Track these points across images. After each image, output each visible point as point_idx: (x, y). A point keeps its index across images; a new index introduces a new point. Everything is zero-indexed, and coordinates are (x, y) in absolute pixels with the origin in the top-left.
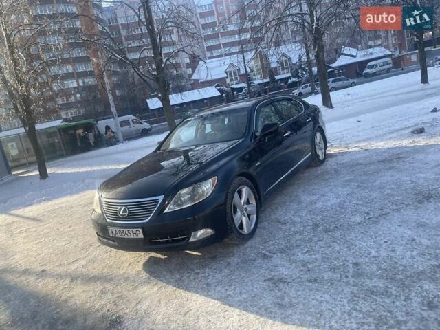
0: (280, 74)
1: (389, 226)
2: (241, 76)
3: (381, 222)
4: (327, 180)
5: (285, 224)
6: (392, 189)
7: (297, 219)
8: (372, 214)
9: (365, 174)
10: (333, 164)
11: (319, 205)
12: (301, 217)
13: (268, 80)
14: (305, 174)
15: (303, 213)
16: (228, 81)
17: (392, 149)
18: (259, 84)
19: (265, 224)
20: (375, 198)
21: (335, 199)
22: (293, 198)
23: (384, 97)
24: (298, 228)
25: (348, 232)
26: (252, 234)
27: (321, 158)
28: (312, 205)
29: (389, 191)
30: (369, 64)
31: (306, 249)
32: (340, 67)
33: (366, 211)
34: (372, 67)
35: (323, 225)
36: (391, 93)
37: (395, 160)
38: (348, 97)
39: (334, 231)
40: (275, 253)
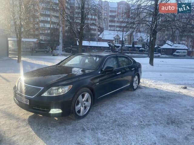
0: (137, 45)
1: (148, 132)
2: (120, 41)
3: (145, 129)
4: (132, 99)
5: (102, 116)
6: (159, 112)
7: (109, 115)
8: (143, 122)
9: (151, 101)
10: (139, 92)
11: (122, 111)
12: (111, 114)
13: (131, 46)
14: (125, 93)
15: (113, 112)
16: (114, 42)
17: (168, 92)
18: (127, 47)
19: (94, 113)
20: (149, 115)
21: (131, 110)
22: (113, 103)
23: (177, 67)
24: (107, 119)
25: (127, 129)
26: (84, 116)
27: (135, 88)
28: (119, 109)
29: (157, 114)
30: (177, 51)
31: (104, 132)
32: (164, 49)
33: (142, 120)
34: (178, 52)
35: (119, 121)
36: (181, 66)
37: (167, 99)
38: (162, 63)
39: (121, 126)
40: (89, 130)
